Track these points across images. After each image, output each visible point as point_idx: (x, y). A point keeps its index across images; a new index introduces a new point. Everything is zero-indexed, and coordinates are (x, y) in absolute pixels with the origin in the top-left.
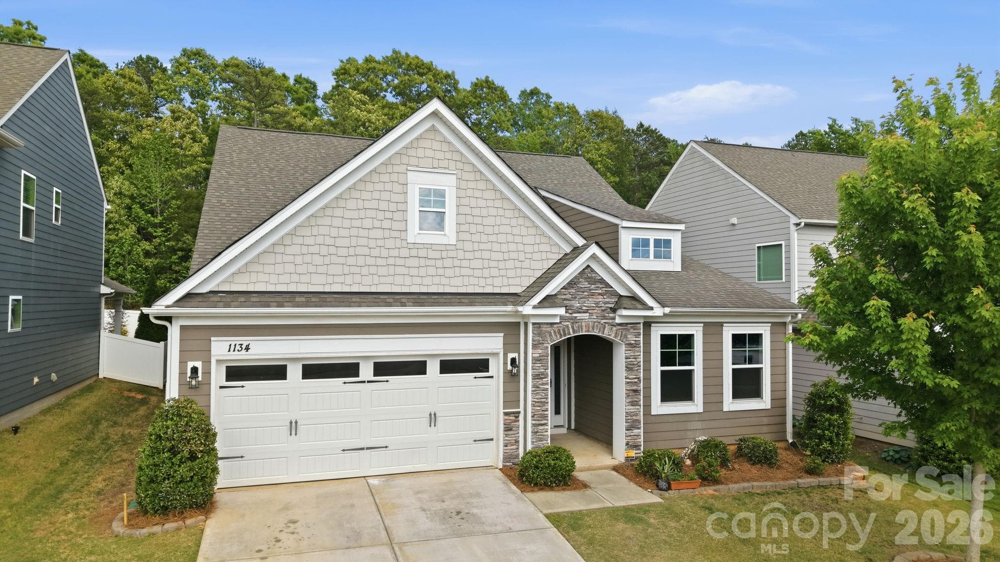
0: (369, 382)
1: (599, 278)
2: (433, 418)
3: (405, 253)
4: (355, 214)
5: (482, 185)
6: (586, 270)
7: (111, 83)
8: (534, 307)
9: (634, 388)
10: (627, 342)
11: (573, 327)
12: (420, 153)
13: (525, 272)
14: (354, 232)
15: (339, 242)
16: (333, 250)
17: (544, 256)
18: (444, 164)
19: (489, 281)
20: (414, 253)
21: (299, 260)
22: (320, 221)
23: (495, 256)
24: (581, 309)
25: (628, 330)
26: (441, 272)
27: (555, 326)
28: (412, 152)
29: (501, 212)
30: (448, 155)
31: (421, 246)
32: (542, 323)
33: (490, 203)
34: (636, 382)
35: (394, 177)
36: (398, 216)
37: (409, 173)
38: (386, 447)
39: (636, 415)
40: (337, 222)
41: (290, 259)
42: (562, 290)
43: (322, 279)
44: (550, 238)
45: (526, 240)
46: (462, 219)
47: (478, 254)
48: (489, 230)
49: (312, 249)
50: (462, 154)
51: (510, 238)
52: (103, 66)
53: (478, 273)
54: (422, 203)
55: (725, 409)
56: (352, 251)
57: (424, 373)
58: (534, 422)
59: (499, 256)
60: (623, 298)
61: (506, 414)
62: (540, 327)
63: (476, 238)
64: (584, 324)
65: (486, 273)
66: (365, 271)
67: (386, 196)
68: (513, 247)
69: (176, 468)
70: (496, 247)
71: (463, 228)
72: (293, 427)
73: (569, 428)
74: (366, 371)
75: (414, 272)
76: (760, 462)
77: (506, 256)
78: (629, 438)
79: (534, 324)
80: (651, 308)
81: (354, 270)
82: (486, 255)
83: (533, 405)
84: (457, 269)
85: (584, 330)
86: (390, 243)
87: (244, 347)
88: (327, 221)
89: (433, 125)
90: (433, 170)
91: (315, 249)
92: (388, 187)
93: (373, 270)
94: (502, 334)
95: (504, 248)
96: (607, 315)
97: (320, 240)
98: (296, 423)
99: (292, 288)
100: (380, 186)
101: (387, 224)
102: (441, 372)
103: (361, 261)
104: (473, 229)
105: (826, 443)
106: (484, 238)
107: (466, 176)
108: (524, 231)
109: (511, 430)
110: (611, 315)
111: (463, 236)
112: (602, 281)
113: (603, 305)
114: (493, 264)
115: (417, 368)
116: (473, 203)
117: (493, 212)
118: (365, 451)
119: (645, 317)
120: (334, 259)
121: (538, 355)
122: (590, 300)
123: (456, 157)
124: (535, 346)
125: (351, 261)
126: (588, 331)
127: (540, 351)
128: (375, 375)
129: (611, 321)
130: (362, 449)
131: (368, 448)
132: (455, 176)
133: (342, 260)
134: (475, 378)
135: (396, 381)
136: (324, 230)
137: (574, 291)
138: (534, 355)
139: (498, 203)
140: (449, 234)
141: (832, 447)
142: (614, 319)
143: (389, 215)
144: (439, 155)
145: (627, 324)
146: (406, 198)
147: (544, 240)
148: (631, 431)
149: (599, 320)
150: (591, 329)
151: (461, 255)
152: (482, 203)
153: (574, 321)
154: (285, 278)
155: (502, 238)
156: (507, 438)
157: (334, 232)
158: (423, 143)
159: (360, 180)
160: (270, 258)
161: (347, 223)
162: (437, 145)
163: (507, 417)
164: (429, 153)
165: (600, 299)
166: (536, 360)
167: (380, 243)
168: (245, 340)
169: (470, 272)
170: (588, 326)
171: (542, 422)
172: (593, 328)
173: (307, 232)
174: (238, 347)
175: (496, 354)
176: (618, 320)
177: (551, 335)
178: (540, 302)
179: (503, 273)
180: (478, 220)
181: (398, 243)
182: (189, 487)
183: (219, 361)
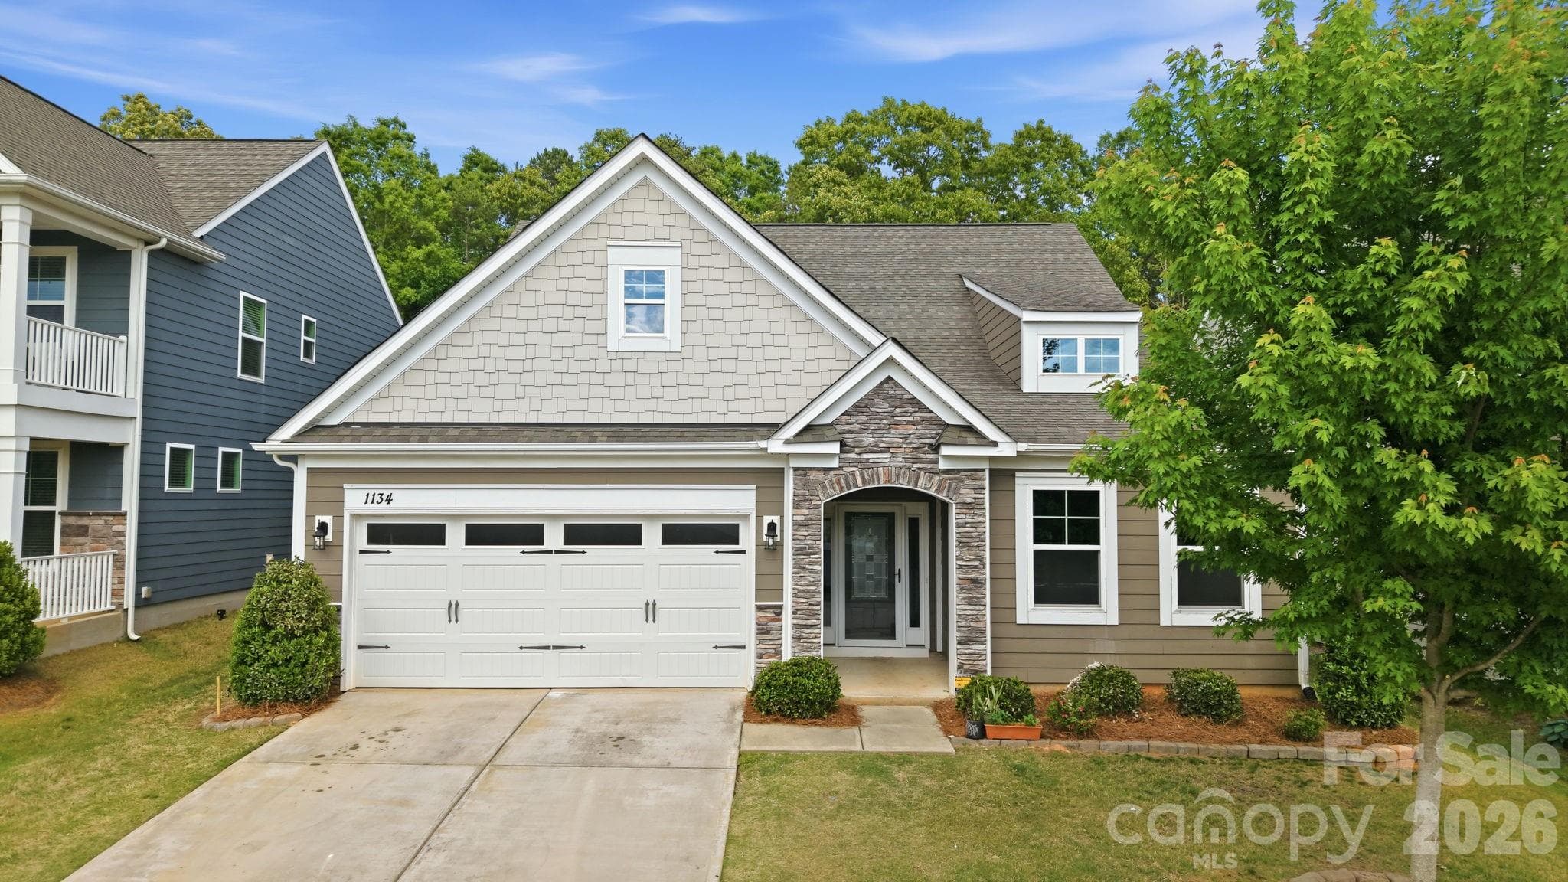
0: (557, 552)
1: (910, 397)
2: (651, 610)
3: (603, 365)
4: (533, 313)
5: (722, 261)
6: (886, 385)
7: (507, 190)
8: (787, 442)
9: (973, 575)
10: (959, 501)
11: (862, 475)
12: (627, 219)
13: (792, 392)
14: (531, 338)
15: (511, 353)
16: (501, 364)
17: (824, 365)
18: (663, 233)
19: (734, 406)
20: (617, 365)
21: (456, 379)
22: (485, 325)
23: (742, 367)
24: (876, 446)
25: (961, 481)
26: (658, 392)
27: (832, 473)
28: (614, 219)
29: (753, 300)
30: (670, 220)
31: (628, 355)
32: (810, 469)
33: (735, 287)
34: (976, 567)
35: (588, 257)
36: (594, 313)
37: (609, 249)
38: (582, 647)
39: (978, 620)
40: (508, 325)
41: (445, 378)
42: (844, 417)
43: (487, 406)
44: (833, 337)
45: (794, 342)
46: (691, 313)
47: (716, 366)
48: (732, 328)
49: (474, 364)
50: (690, 216)
51: (768, 339)
52: (502, 169)
53: (716, 393)
54: (630, 292)
55: (1165, 621)
56: (528, 366)
57: (639, 542)
58: (795, 621)
59: (751, 368)
60: (948, 429)
61: (759, 608)
62: (805, 475)
63: (713, 341)
64: (881, 470)
65: (729, 393)
66: (546, 393)
67: (576, 284)
68: (771, 352)
69: (268, 647)
70: (744, 353)
71: (692, 327)
72: (453, 610)
73: (933, 649)
74: (554, 537)
75: (617, 393)
76: (1197, 711)
77: (761, 367)
78: (964, 657)
79: (796, 469)
80: (995, 444)
81: (531, 391)
82: (729, 366)
83: (795, 595)
84: (683, 389)
85: (881, 481)
86: (581, 353)
87: (385, 497)
88: (494, 324)
89: (646, 178)
90: (646, 244)
91: (477, 364)
92: (580, 271)
93: (558, 391)
94: (754, 487)
95: (758, 354)
96: (923, 456)
97: (484, 351)
98: (457, 605)
99: (447, 418)
100: (567, 272)
101: (577, 325)
102: (664, 543)
103: (541, 379)
104: (708, 327)
105: (1347, 689)
106: (726, 341)
107: (697, 249)
108: (790, 328)
109: (767, 633)
110: (931, 456)
111: (691, 339)
112: (914, 401)
113: (916, 440)
114: (738, 379)
115: (627, 534)
116: (709, 287)
117: (740, 300)
118: (551, 651)
119: (991, 459)
120: (504, 377)
121: (803, 518)
122: (893, 432)
123: (682, 221)
124: (797, 504)
125: (527, 379)
126: (889, 481)
127: (806, 512)
128: (566, 543)
129: (930, 466)
130: (547, 648)
131: (556, 648)
132: (680, 250)
133: (515, 378)
134: (717, 552)
135: (596, 552)
136: (490, 337)
137: (865, 418)
138: (796, 518)
139: (748, 287)
140: (672, 336)
141: (1359, 696)
142: (936, 462)
143: (580, 312)
144: (656, 220)
145: (960, 471)
146: (605, 286)
147: (823, 340)
148: (966, 647)
149: (908, 465)
150: (894, 478)
151: (688, 366)
152: (722, 288)
153: (865, 465)
154: (438, 405)
155: (755, 340)
156: (761, 646)
157: (504, 339)
158: (630, 205)
159: (539, 264)
160: (419, 378)
161: (521, 326)
162: (651, 207)
163: (761, 614)
164: (641, 219)
165: (910, 430)
166: (798, 526)
167: (568, 352)
168: (386, 488)
169: (703, 392)
170: (888, 474)
171: (809, 622)
172: (898, 476)
173: (467, 340)
174: (377, 498)
175: (747, 517)
176: (942, 465)
177: (824, 487)
178: (797, 435)
179: (756, 392)
180: (716, 314)
181: (594, 350)
182: (283, 673)
183: (355, 517)
